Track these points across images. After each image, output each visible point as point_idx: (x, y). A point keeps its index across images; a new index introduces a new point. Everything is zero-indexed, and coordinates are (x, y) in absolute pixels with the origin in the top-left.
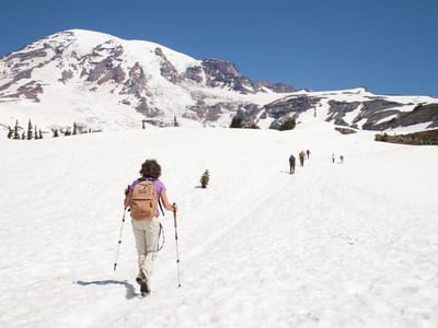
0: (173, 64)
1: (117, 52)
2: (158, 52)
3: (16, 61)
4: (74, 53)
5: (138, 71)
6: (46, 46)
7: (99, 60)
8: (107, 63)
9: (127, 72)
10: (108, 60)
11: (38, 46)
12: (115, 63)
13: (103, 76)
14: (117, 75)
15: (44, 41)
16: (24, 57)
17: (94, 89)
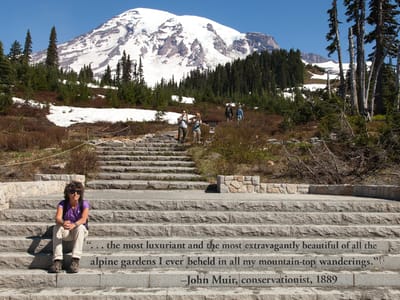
0: (222, 37)
1: (178, 29)
2: (210, 28)
3: (98, 38)
4: (144, 31)
5: (198, 46)
6: (118, 24)
7: (164, 36)
8: (172, 40)
9: (189, 47)
10: (173, 37)
11: (112, 24)
12: (179, 40)
13: (169, 50)
14: (181, 51)
15: (117, 19)
16: (103, 34)
17: (165, 62)
